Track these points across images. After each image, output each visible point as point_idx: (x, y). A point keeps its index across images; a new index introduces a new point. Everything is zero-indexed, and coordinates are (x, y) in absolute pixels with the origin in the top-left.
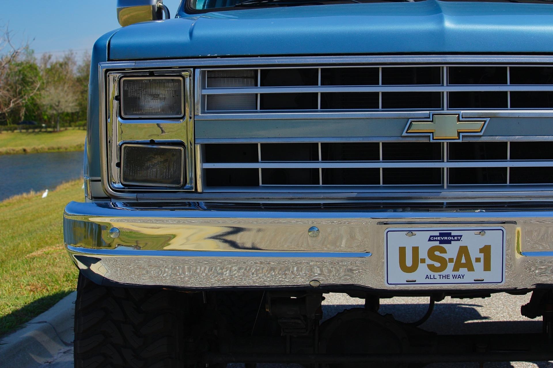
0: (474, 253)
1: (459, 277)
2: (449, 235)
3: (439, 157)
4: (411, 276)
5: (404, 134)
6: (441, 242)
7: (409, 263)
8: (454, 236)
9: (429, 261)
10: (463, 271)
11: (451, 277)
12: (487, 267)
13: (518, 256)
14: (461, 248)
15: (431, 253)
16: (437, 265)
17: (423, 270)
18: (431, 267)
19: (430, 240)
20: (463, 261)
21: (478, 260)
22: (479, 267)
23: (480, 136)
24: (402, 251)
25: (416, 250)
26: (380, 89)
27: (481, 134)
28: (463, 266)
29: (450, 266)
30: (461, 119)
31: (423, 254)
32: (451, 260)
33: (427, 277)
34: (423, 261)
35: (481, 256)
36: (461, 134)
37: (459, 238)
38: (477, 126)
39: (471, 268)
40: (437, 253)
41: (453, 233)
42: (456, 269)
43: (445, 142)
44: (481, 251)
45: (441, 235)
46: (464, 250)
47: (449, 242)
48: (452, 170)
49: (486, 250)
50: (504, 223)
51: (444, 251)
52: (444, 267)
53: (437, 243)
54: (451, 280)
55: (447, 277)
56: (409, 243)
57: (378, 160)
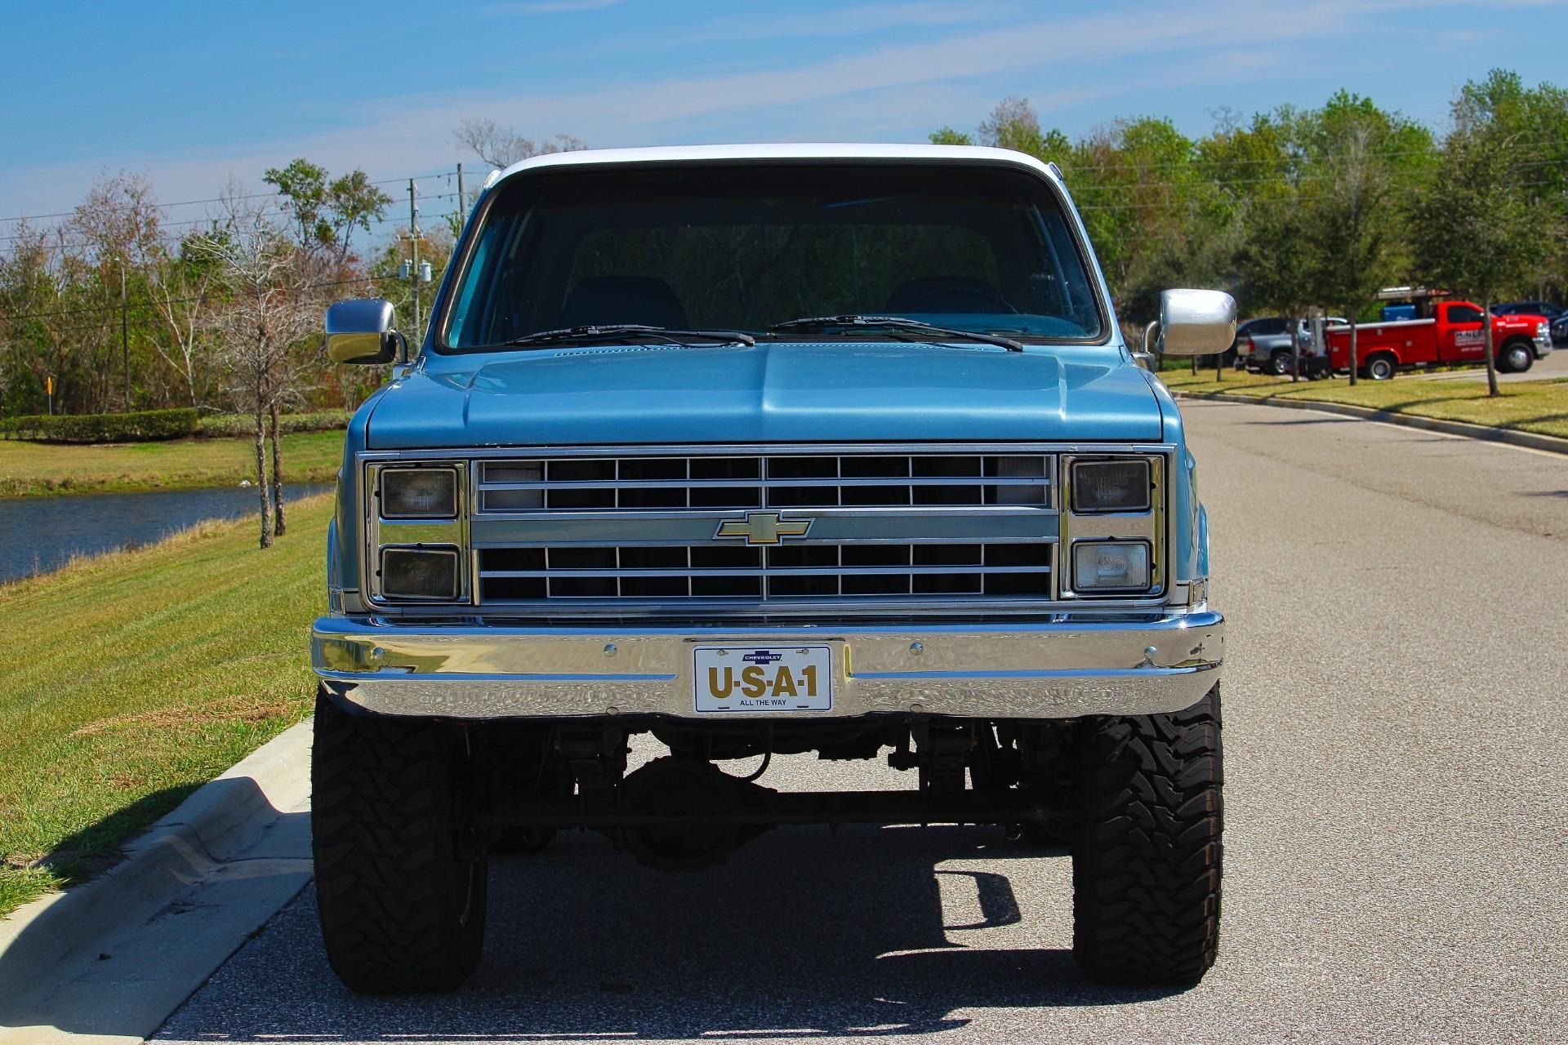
0: (796, 675)
1: (780, 702)
2: (766, 653)
3: (756, 563)
4: (723, 702)
5: (715, 537)
6: (758, 662)
7: (721, 687)
8: (772, 655)
9: (744, 685)
10: (784, 695)
11: (770, 703)
12: (812, 691)
13: (848, 680)
14: (781, 669)
15: (746, 675)
16: (754, 688)
17: (737, 694)
18: (747, 691)
19: (744, 660)
20: (784, 684)
21: (801, 683)
22: (802, 690)
23: (804, 539)
24: (713, 672)
25: (728, 671)
26: (688, 484)
27: (805, 536)
28: (784, 689)
29: (769, 690)
30: (781, 519)
31: (737, 676)
32: (770, 683)
33: (742, 703)
34: (737, 684)
35: (805, 678)
36: (781, 537)
37: (778, 657)
38: (800, 527)
39: (793, 693)
40: (753, 675)
41: (771, 652)
42: (775, 693)
43: (764, 546)
44: (804, 672)
45: (758, 654)
46: (784, 672)
47: (767, 662)
48: (772, 579)
49: (810, 672)
50: (831, 639)
51: (760, 672)
52: (761, 692)
53: (753, 664)
54: (771, 707)
55: (766, 703)
56: (720, 663)
57: (686, 568)
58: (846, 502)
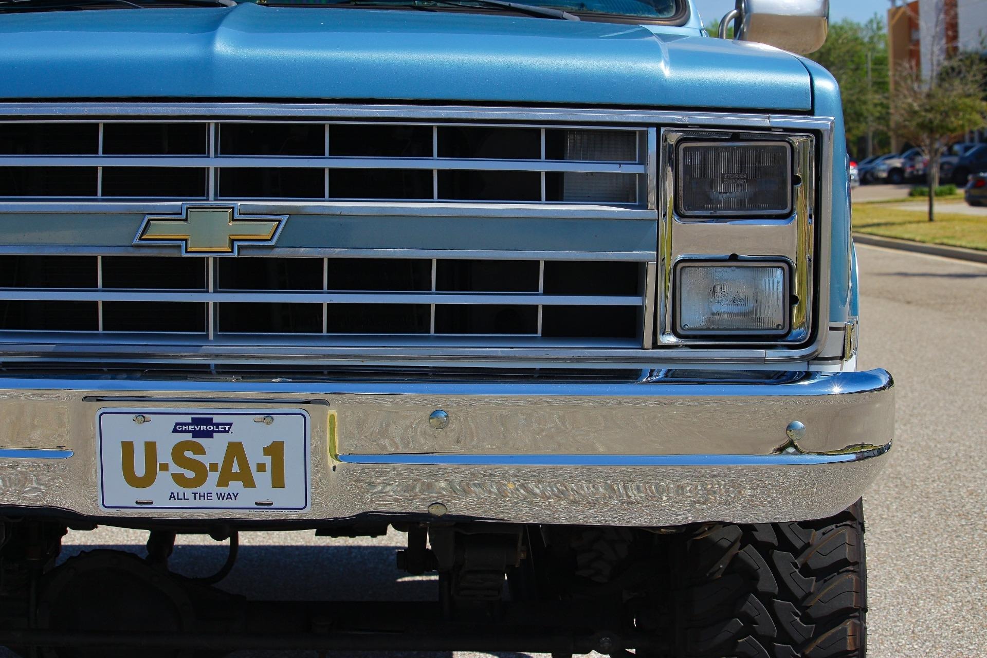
0: (255, 456)
1: (229, 497)
2: (209, 422)
3: (199, 284)
4: (143, 494)
5: (137, 242)
6: (196, 434)
7: (140, 470)
8: (218, 425)
9: (174, 468)
10: (235, 486)
11: (214, 497)
12: (278, 481)
13: (331, 462)
14: (231, 445)
15: (178, 453)
16: (190, 474)
17: (164, 484)
18: (179, 479)
19: (175, 431)
20: (236, 468)
21: (261, 468)
22: (263, 479)
23: (271, 248)
24: (127, 448)
25: (151, 448)
26: (100, 162)
27: (272, 243)
28: (236, 477)
29: (213, 477)
30: (236, 216)
31: (164, 455)
32: (214, 467)
33: (172, 496)
34: (164, 467)
35: (268, 460)
36: (236, 244)
37: (226, 428)
38: (264, 230)
39: (249, 483)
40: (188, 454)
41: (217, 419)
42: (222, 482)
43: (211, 257)
44: (267, 451)
45: (196, 422)
46: (236, 450)
47: (209, 435)
48: (223, 307)
49: (276, 450)
50: (308, 402)
51: (200, 450)
52: (201, 478)
53: (188, 437)
54: (215, 502)
55: (207, 496)
56: (139, 435)
57: (95, 288)
58: (336, 194)
